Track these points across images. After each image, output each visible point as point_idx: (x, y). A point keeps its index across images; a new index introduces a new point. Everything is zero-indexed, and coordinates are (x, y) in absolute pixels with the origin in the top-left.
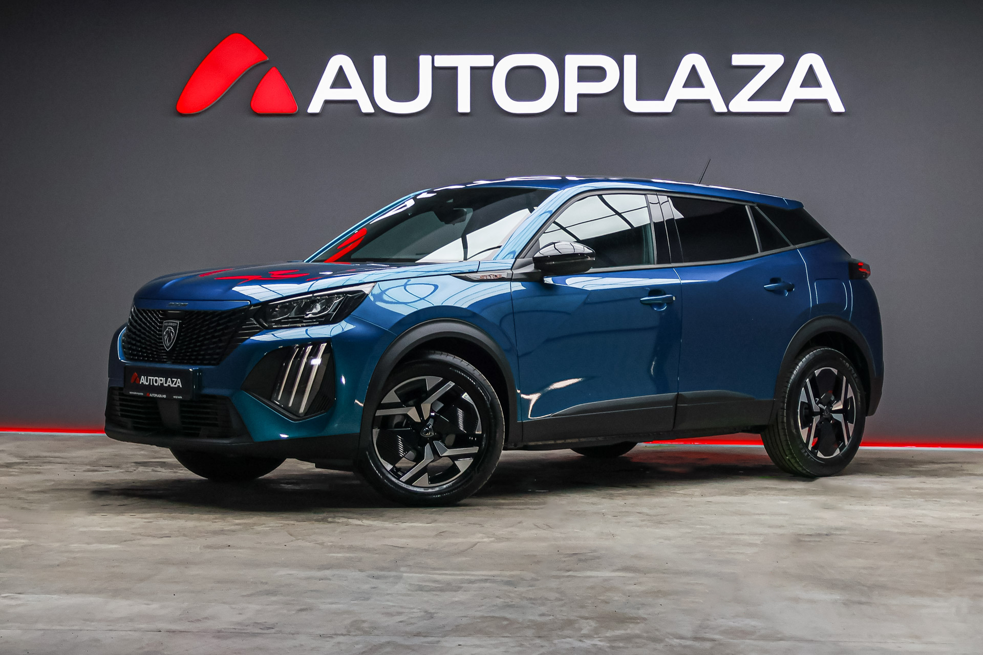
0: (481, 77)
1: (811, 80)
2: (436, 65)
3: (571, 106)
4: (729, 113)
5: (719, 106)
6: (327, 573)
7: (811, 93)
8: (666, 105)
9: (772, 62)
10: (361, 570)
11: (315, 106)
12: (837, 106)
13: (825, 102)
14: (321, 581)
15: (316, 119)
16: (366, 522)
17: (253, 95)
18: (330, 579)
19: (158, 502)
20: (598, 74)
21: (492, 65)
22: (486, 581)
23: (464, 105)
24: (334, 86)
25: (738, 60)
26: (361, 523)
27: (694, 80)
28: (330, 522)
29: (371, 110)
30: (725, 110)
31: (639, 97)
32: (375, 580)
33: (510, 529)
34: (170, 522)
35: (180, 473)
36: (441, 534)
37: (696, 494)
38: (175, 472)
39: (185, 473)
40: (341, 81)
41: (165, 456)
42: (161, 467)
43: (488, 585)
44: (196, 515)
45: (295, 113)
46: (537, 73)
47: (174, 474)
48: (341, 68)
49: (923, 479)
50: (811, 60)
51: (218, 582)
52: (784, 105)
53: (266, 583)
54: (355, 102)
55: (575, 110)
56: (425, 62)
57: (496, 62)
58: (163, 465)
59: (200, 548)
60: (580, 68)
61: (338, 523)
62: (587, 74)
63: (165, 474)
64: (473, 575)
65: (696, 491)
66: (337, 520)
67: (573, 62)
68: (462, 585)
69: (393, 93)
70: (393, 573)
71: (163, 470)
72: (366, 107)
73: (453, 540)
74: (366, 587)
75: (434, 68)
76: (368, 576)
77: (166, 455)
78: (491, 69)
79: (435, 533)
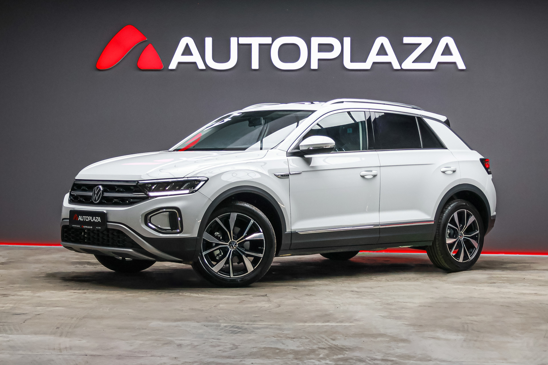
0: (265, 49)
1: (447, 51)
2: (240, 43)
3: (314, 65)
4: (402, 70)
5: (396, 66)
6: (179, 323)
7: (447, 59)
8: (367, 65)
9: (426, 42)
10: (198, 322)
11: (173, 66)
12: (461, 66)
13: (455, 63)
14: (176, 328)
15: (173, 72)
16: (201, 295)
17: (139, 59)
18: (181, 327)
19: (86, 284)
20: (330, 48)
21: (271, 42)
22: (267, 328)
23: (255, 65)
24: (183, 54)
25: (407, 40)
26: (198, 296)
27: (382, 51)
28: (181, 295)
29: (204, 68)
30: (400, 68)
31: (352, 61)
32: (205, 327)
33: (280, 299)
34: (92, 295)
35: (98, 268)
36: (242, 302)
37: (384, 280)
38: (95, 268)
39: (102, 268)
40: (187, 51)
41: (89, 258)
42: (88, 265)
43: (268, 330)
44: (107, 291)
45: (161, 69)
46: (296, 47)
47: (95, 269)
48: (187, 44)
49: (509, 272)
50: (447, 40)
51: (119, 328)
52: (432, 65)
53: (146, 329)
54: (195, 63)
55: (316, 68)
56: (234, 41)
57: (273, 41)
58: (89, 263)
59: (109, 310)
60: (319, 45)
61: (185, 295)
62: (323, 48)
63: (90, 269)
64: (261, 325)
65: (383, 278)
66: (184, 294)
67: (316, 41)
68: (254, 330)
69: (216, 58)
70: (215, 324)
71: (88, 266)
72: (201, 66)
73: (249, 305)
74: (201, 331)
75: (239, 45)
76: (202, 325)
77: (92, 258)
78: (270, 45)
79: (239, 301)
